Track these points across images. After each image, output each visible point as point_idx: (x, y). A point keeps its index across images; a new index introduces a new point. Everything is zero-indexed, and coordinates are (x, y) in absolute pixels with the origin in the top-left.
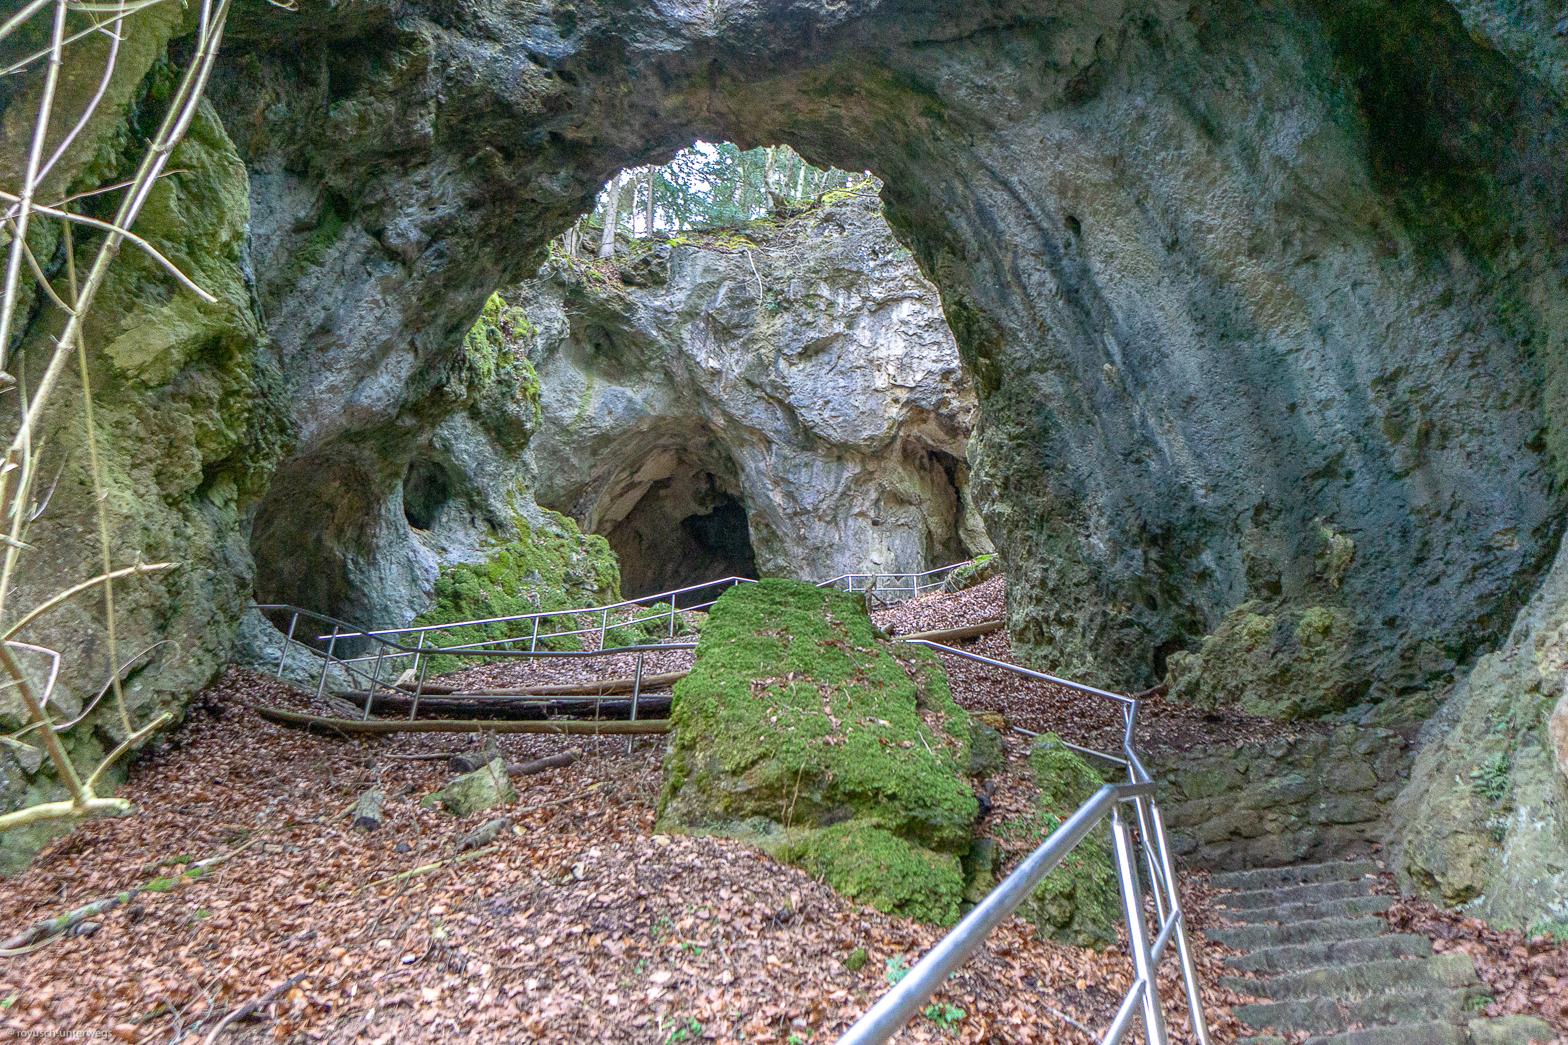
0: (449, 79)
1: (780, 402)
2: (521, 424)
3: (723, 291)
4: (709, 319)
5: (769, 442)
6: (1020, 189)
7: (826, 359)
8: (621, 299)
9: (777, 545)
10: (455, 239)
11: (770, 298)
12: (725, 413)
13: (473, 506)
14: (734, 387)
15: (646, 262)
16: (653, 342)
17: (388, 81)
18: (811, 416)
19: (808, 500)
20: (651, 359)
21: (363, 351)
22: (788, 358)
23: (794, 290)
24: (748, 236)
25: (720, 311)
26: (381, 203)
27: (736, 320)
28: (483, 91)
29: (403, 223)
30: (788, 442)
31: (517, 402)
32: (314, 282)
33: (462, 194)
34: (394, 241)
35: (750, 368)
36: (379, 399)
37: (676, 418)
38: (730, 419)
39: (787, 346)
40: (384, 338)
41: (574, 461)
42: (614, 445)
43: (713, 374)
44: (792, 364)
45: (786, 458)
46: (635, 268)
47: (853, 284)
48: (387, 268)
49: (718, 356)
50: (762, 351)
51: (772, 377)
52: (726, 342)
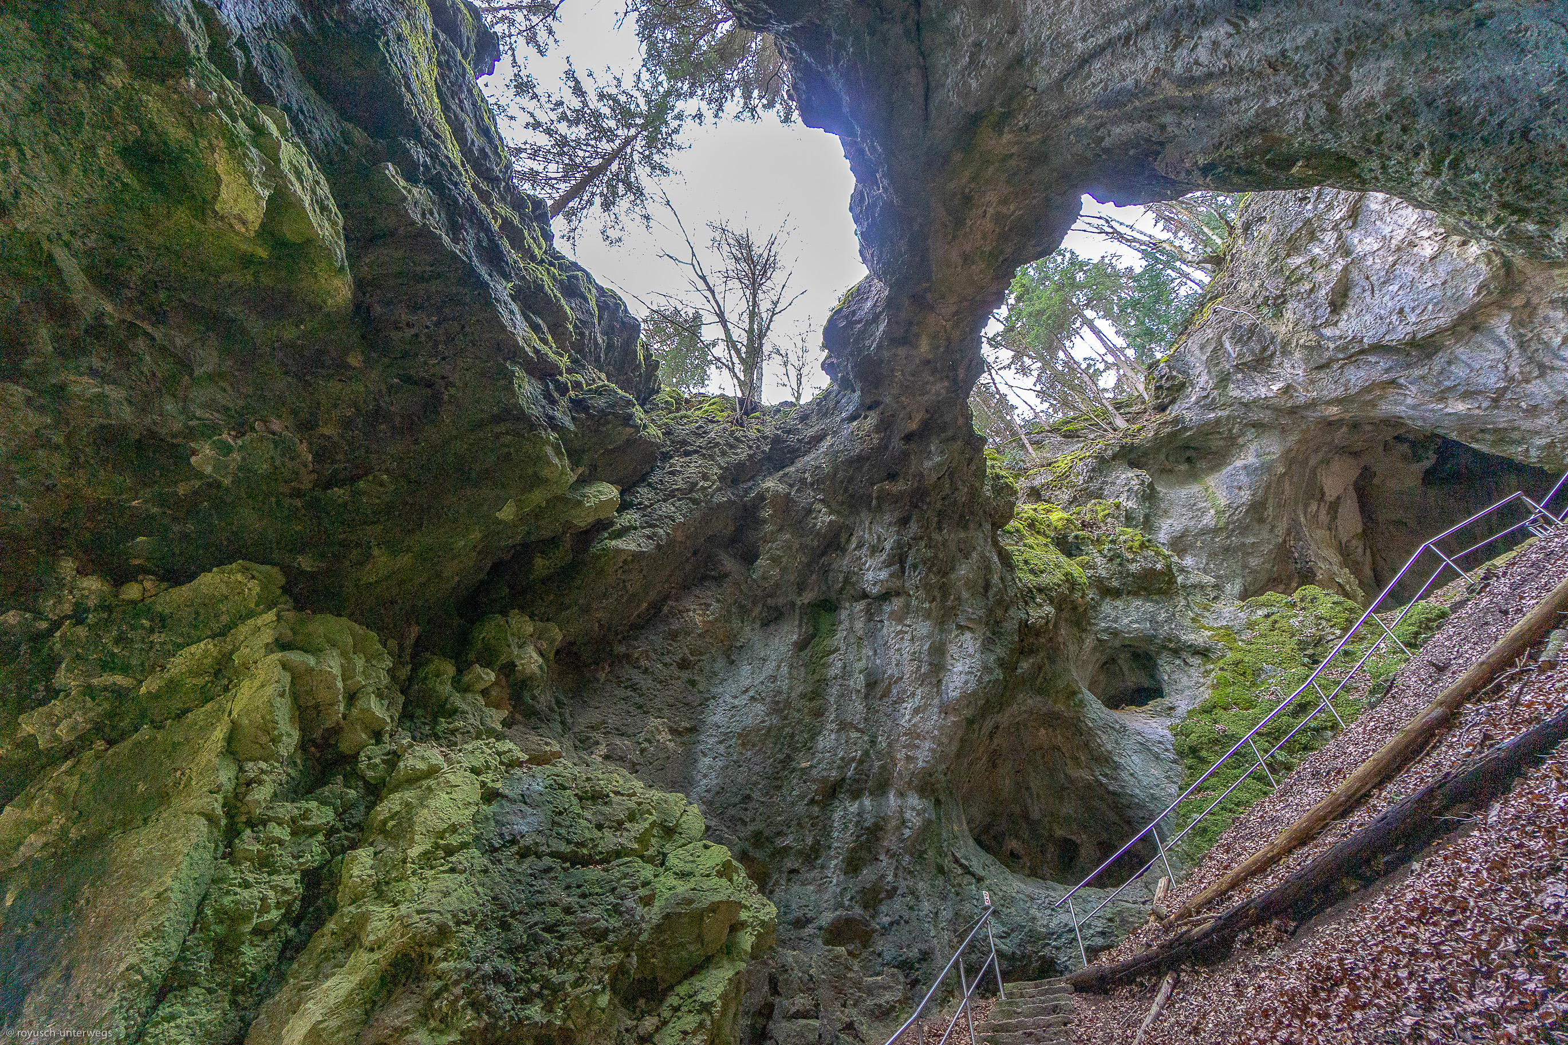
0: (812, 484)
1: (1362, 352)
2: (1153, 570)
3: (1227, 345)
4: (1238, 368)
5: (1393, 382)
6: (1091, 43)
7: (1358, 290)
8: (1165, 423)
9: (1515, 435)
10: (914, 550)
11: (1265, 311)
12: (1329, 403)
13: (1176, 652)
14: (1312, 382)
15: (1159, 388)
16: (1218, 421)
17: (768, 528)
18: (1401, 332)
19: (1493, 381)
20: (1230, 430)
21: (919, 667)
22: (1327, 324)
23: (1273, 286)
24: (1211, 299)
25: (1240, 355)
26: (847, 581)
27: (1258, 348)
28: (836, 470)
29: (870, 576)
30: (1409, 366)
31: (1134, 560)
32: (839, 664)
33: (890, 524)
34: (875, 590)
35: (1306, 360)
36: (966, 682)
37: (1299, 441)
38: (1338, 401)
39: (1315, 318)
40: (926, 647)
42: (1271, 502)
43: (1286, 392)
44: (1336, 324)
45: (1423, 377)
46: (1158, 398)
47: (1313, 233)
48: (887, 608)
49: (1275, 378)
50: (1302, 342)
51: (1332, 346)
52: (1269, 366)
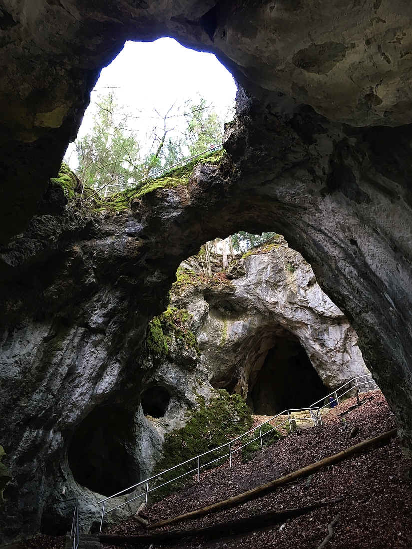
1: (306, 307)
2: (191, 358)
3: (269, 269)
4: (267, 282)
5: (307, 325)
6: (326, 231)
8: (228, 287)
9: (324, 367)
10: (119, 315)
11: (289, 265)
12: (284, 318)
14: (285, 307)
15: (235, 269)
16: (247, 299)
18: (321, 309)
19: (331, 345)
20: (247, 306)
21: (92, 373)
22: (303, 288)
24: (275, 242)
25: (270, 277)
27: (278, 279)
28: (110, 258)
29: (94, 318)
30: (315, 323)
31: (187, 350)
32: (60, 357)
33: (117, 297)
34: (93, 326)
35: (289, 297)
36: (107, 388)
37: (266, 326)
38: (287, 320)
39: (302, 283)
40: (100, 364)
41: (227, 358)
42: (243, 345)
43: (274, 304)
44: (306, 290)
45: (315, 329)
46: (232, 272)
48: (93, 338)
49: (275, 296)
50: (292, 288)
51: (299, 298)
52: (276, 289)
